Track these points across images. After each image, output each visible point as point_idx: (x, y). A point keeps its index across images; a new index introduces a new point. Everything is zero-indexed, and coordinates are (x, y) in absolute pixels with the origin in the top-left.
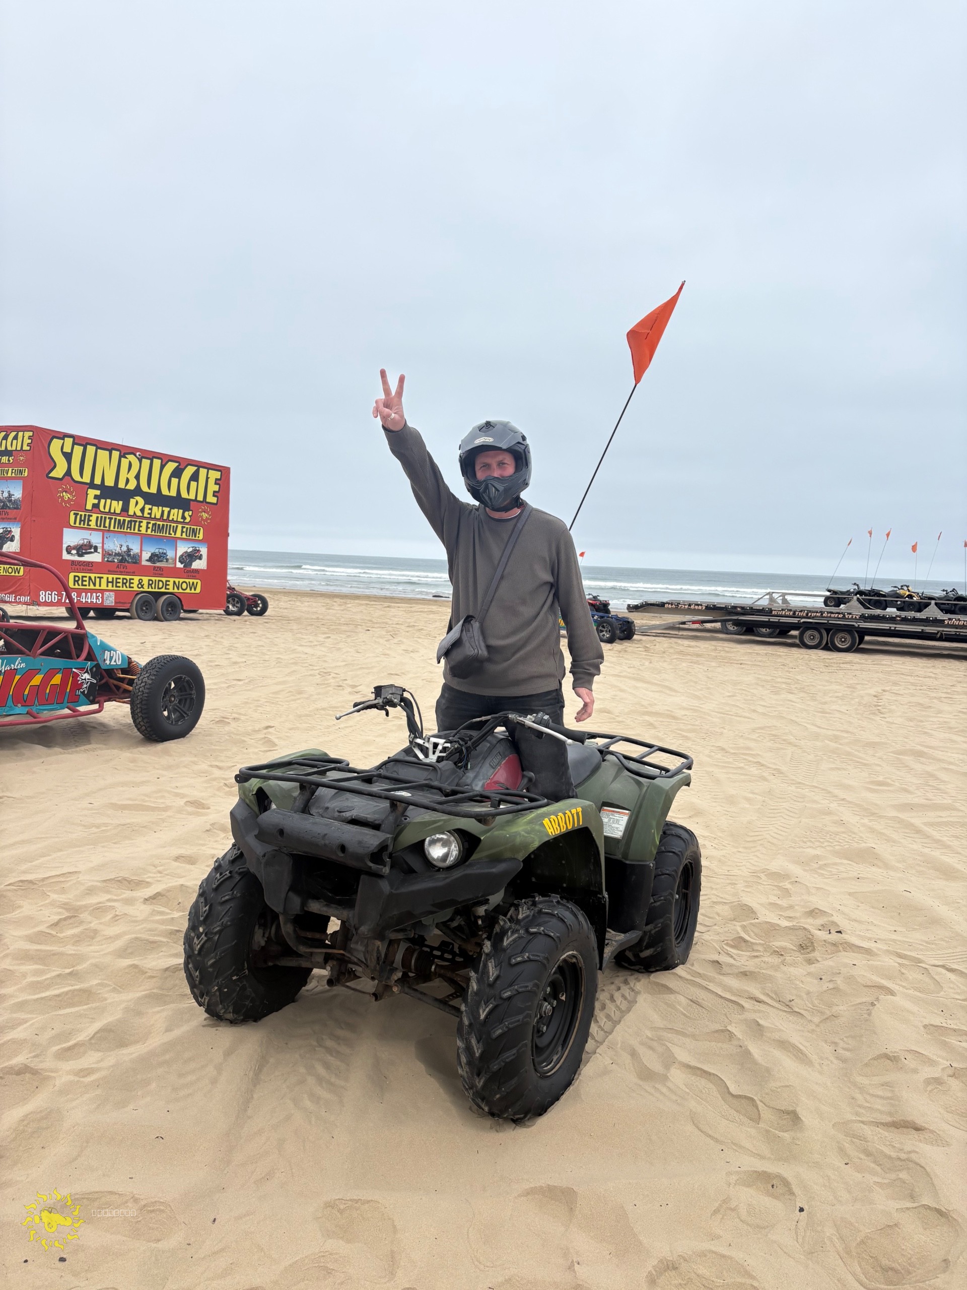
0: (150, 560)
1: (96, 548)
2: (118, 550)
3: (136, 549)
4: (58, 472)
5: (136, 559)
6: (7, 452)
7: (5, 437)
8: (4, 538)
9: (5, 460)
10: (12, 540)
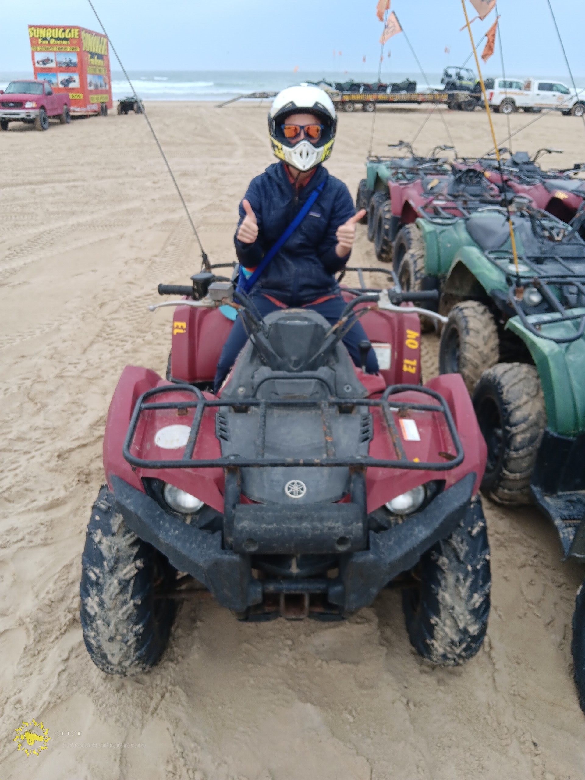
1: (92, 83)
3: (97, 82)
5: (98, 87)
6: (65, 39)
7: (64, 31)
8: (68, 82)
9: (65, 42)
10: (74, 81)
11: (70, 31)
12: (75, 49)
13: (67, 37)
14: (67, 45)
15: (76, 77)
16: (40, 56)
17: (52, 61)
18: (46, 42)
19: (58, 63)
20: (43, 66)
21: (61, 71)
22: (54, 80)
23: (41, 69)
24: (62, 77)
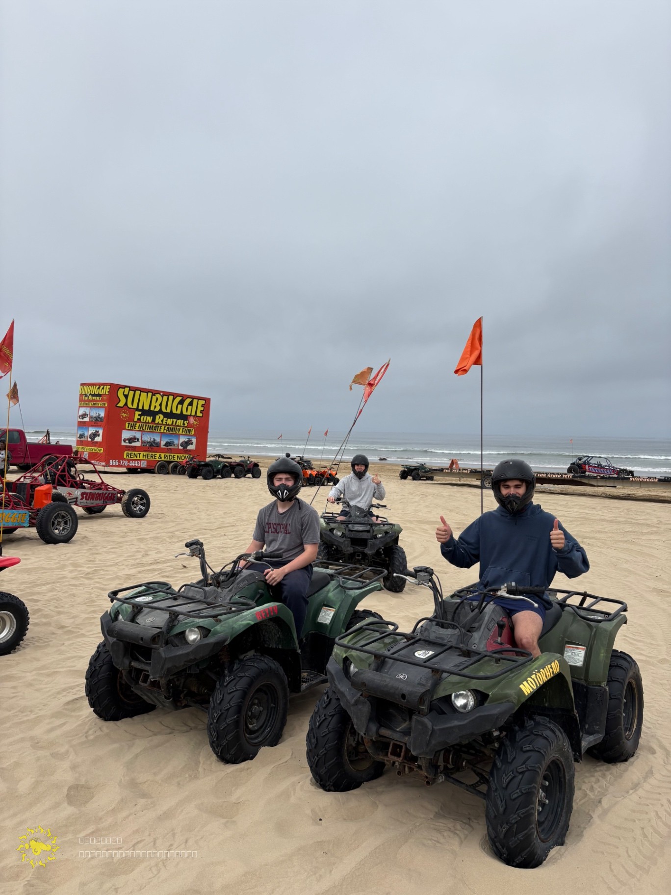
0: (165, 445)
1: (138, 440)
2: (149, 440)
3: (158, 440)
4: (121, 404)
5: (158, 445)
6: (99, 395)
7: (99, 388)
8: (95, 435)
9: (98, 398)
10: (99, 436)
11: (103, 388)
12: (104, 404)
13: (100, 393)
14: (99, 401)
15: (101, 432)
16: (82, 411)
17: (87, 415)
18: (87, 398)
19: (91, 417)
20: (82, 420)
21: (92, 426)
22: (86, 434)
23: (81, 422)
24: (92, 430)
